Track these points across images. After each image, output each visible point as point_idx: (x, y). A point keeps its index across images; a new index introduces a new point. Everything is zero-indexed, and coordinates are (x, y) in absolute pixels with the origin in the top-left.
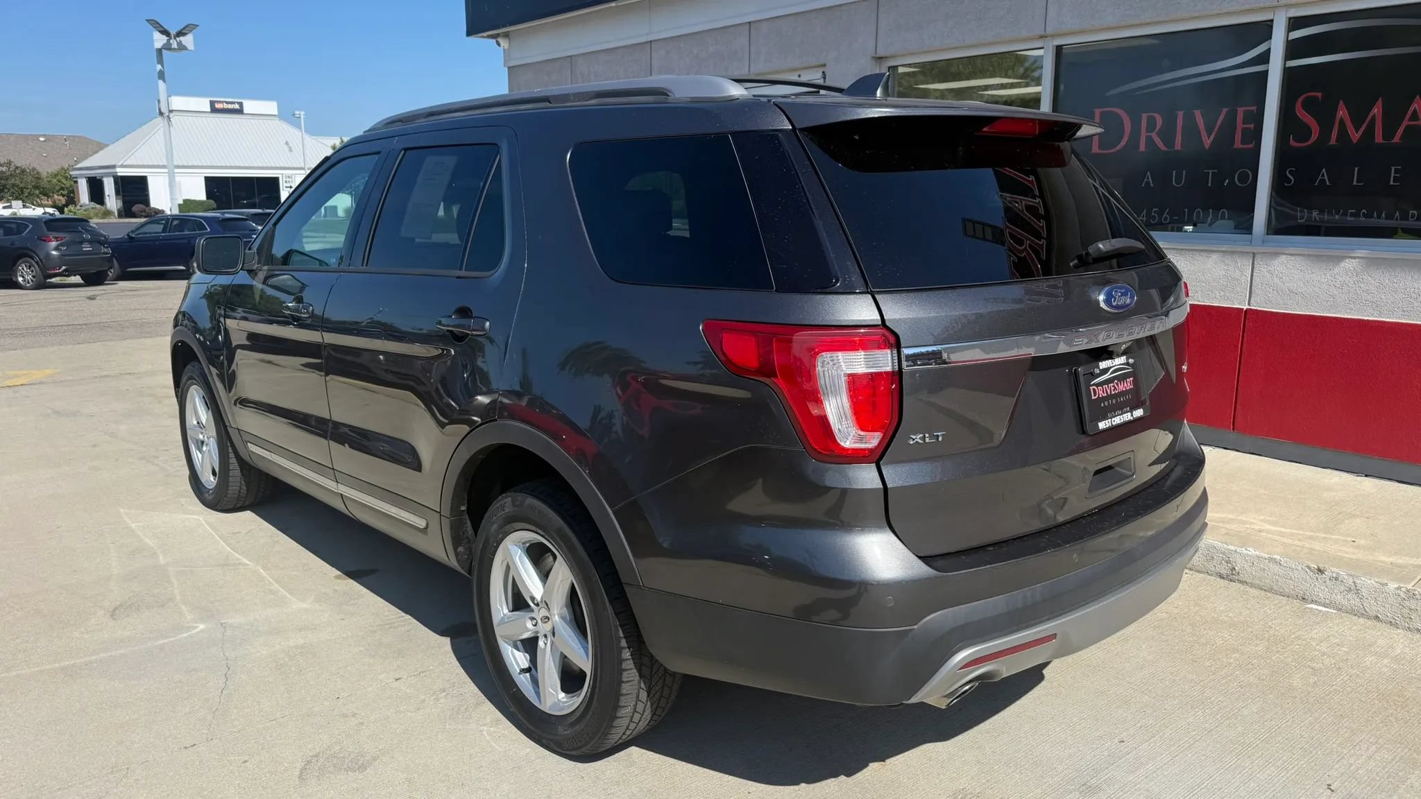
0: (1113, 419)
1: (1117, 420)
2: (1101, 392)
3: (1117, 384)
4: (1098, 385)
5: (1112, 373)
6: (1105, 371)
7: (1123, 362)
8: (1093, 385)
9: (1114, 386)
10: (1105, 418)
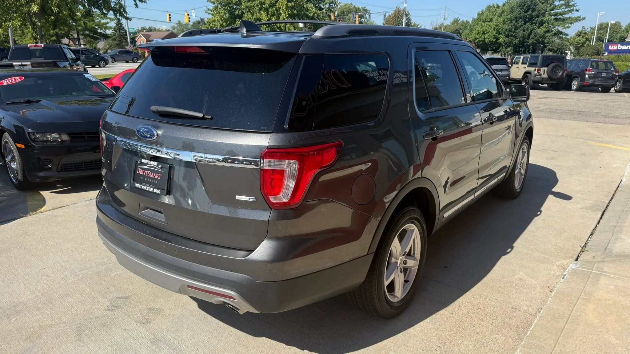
0: (143, 186)
1: (145, 188)
2: (141, 172)
3: (150, 173)
4: (141, 168)
5: (148, 167)
6: (146, 164)
7: (155, 164)
8: (139, 167)
9: (147, 173)
10: (140, 183)
